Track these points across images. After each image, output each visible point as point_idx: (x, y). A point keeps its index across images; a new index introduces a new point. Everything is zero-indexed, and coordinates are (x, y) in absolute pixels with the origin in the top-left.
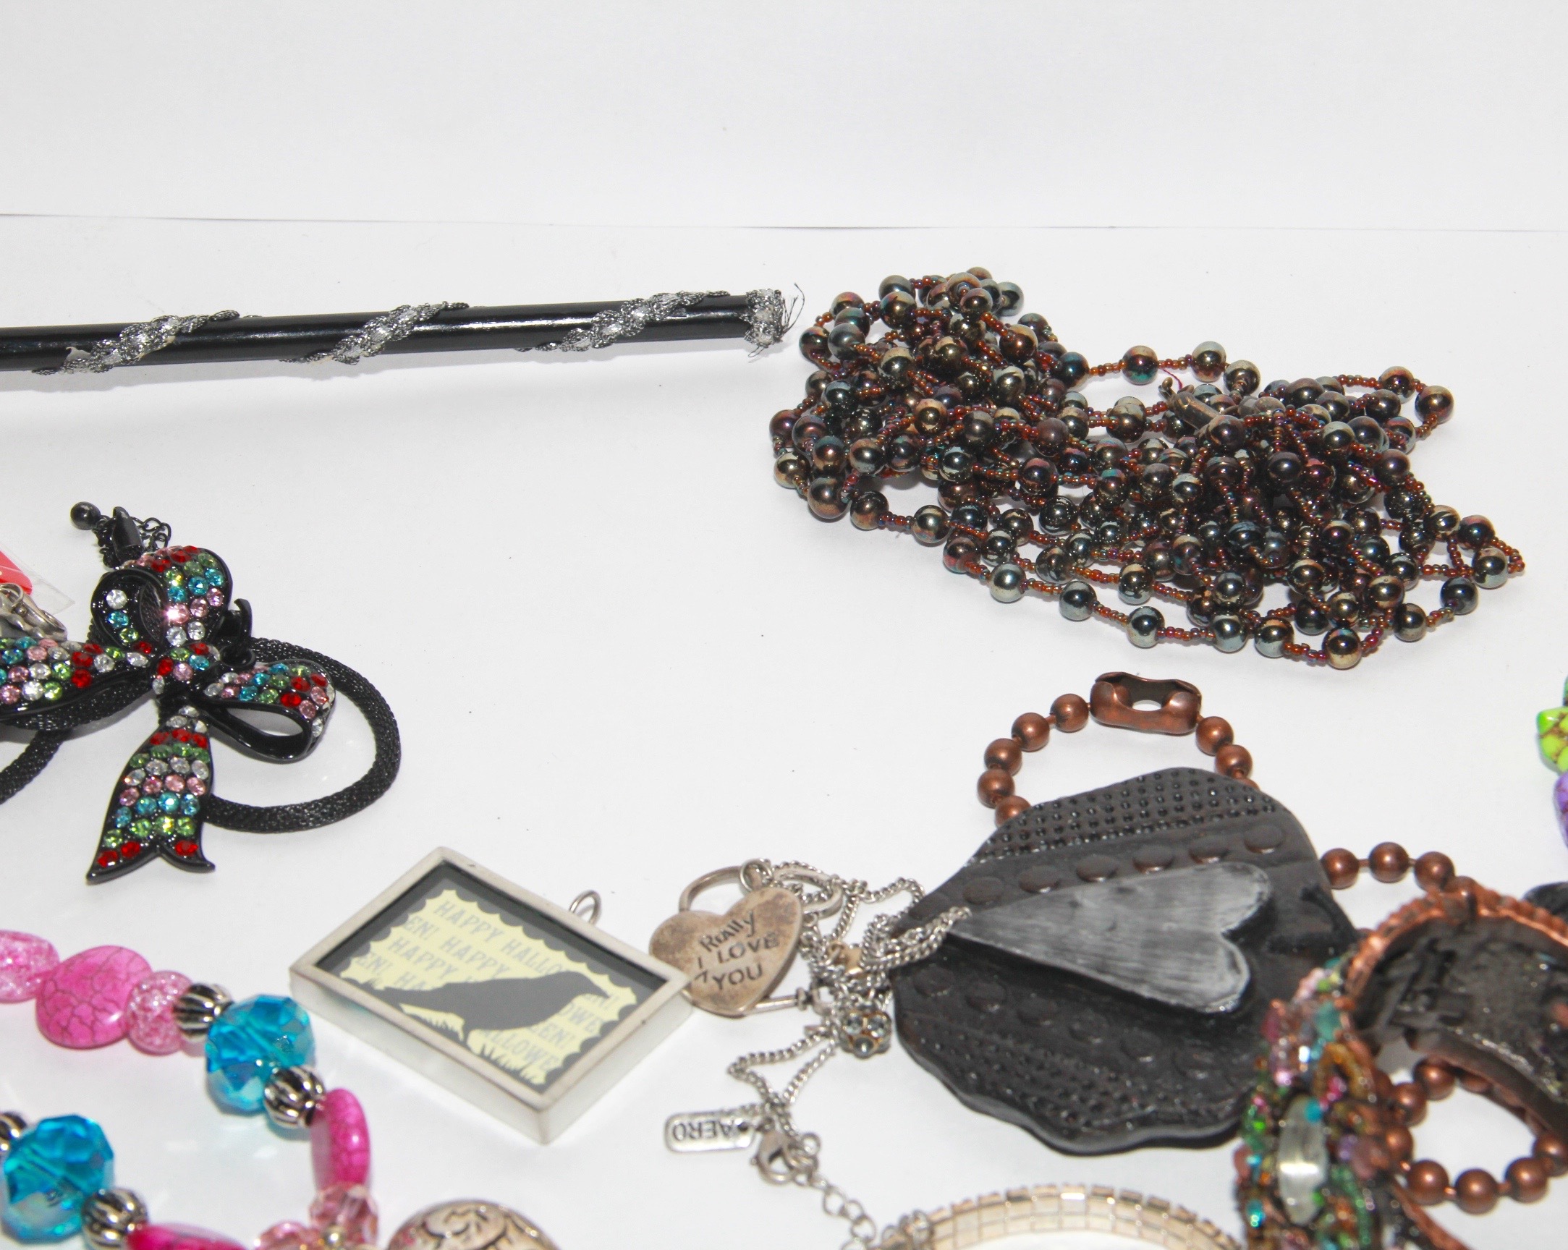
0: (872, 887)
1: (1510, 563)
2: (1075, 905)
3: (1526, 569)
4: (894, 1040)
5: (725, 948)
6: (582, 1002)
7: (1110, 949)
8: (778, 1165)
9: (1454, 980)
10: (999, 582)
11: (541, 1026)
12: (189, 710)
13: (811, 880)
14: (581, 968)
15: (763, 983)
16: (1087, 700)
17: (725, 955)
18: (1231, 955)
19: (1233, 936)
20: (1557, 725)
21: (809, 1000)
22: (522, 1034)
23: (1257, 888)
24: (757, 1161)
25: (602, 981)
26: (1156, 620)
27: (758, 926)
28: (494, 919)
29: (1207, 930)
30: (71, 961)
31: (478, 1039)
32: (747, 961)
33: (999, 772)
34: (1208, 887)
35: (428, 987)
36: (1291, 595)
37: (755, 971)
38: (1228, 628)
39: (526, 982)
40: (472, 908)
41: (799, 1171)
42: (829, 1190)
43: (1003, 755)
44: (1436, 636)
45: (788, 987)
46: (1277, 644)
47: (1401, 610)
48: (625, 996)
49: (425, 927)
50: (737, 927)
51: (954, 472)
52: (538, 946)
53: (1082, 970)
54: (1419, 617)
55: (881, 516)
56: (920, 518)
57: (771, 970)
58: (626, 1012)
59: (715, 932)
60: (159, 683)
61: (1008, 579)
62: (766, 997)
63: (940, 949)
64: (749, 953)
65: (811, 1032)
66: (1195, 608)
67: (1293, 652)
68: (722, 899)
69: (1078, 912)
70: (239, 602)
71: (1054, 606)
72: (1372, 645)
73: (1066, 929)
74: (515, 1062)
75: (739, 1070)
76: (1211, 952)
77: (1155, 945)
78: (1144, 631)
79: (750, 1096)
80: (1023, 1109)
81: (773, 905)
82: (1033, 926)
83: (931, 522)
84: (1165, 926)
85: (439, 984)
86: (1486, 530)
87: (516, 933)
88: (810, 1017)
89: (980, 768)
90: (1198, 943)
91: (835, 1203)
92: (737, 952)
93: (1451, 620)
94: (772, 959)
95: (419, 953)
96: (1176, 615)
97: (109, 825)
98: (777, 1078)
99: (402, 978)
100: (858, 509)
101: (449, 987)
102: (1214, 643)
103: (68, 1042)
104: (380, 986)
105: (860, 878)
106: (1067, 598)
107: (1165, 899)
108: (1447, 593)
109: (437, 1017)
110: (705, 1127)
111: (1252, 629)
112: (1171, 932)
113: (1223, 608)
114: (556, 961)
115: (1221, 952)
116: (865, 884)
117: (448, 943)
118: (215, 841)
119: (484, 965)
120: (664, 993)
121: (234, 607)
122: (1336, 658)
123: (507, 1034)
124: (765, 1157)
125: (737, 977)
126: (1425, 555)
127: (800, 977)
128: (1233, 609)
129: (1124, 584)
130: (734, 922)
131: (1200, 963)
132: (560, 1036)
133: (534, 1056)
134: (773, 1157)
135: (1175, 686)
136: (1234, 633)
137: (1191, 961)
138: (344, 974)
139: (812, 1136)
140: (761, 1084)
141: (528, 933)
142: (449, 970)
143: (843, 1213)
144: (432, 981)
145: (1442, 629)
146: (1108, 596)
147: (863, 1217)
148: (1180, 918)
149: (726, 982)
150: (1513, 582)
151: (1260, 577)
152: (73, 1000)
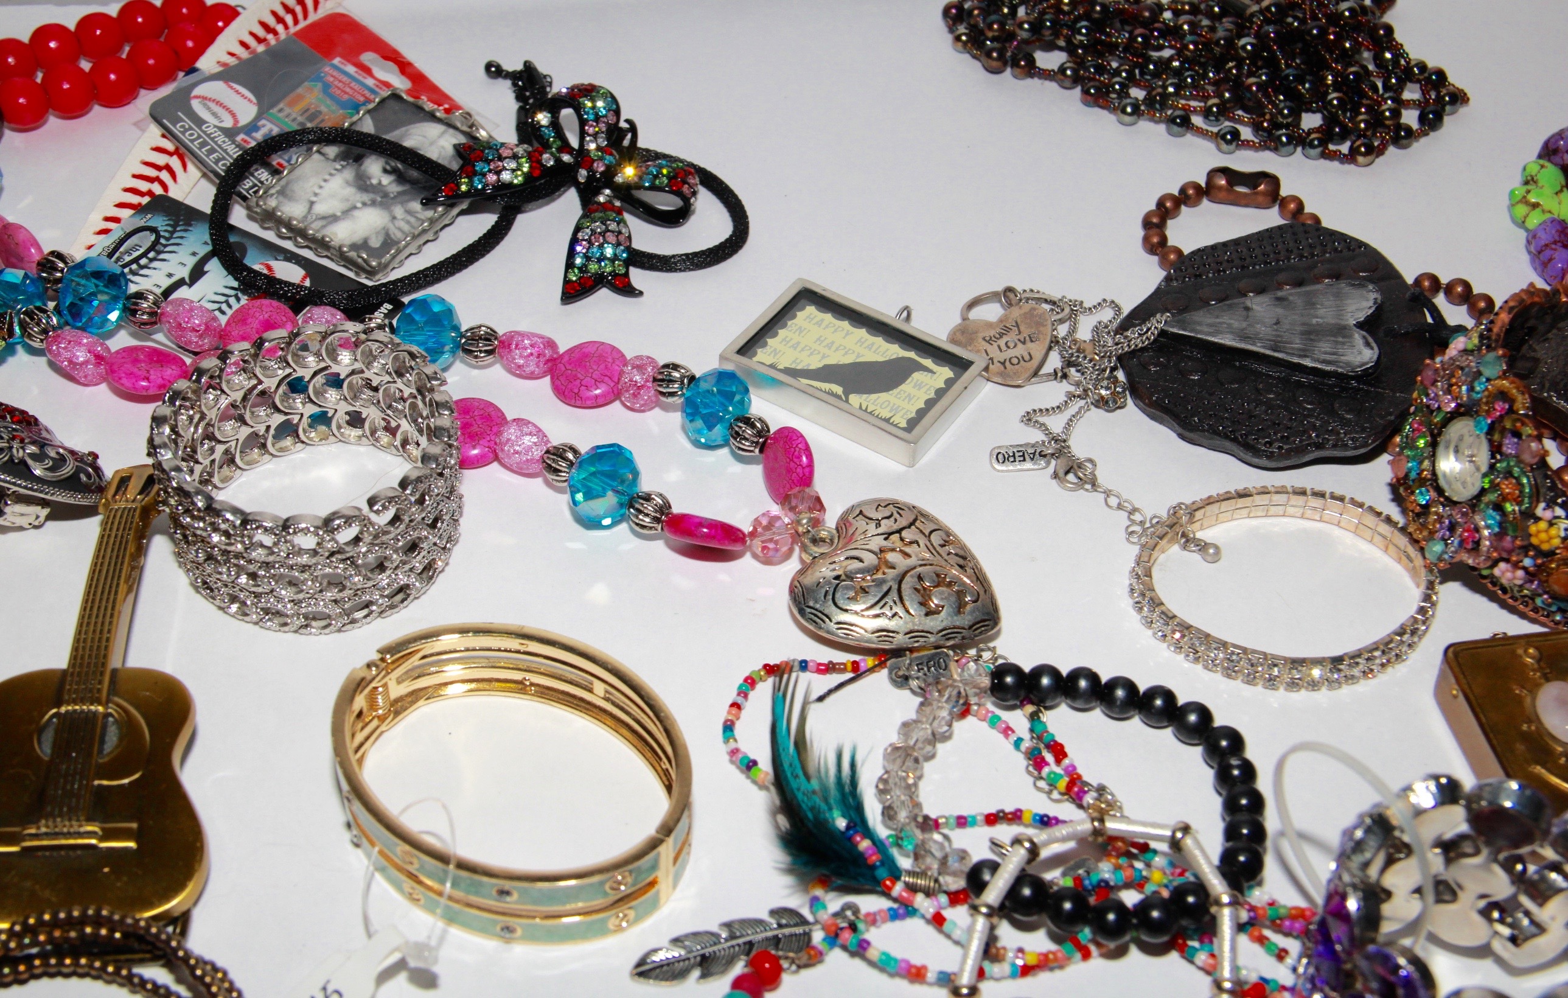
0: (1086, 305)
1: (1459, 98)
2: (1247, 309)
3: (1471, 102)
4: (1130, 401)
5: (1002, 342)
6: (917, 376)
7: (1278, 336)
8: (1071, 477)
9: (1531, 347)
10: (1124, 111)
11: (895, 391)
12: (607, 192)
13: (1046, 301)
14: (912, 355)
15: (1035, 363)
16: (1203, 185)
17: (1004, 348)
18: (1364, 337)
19: (1360, 325)
20: (1524, 197)
21: (1065, 376)
22: (884, 396)
23: (1373, 296)
24: (1055, 476)
25: (928, 362)
26: (1236, 134)
27: (1022, 328)
28: (845, 324)
29: (1343, 323)
30: (571, 351)
31: (855, 399)
32: (1020, 350)
33: (1155, 231)
34: (1338, 296)
35: (812, 367)
36: (1324, 118)
37: (1027, 358)
38: (1284, 139)
39: (877, 362)
40: (828, 317)
41: (1086, 482)
42: (1108, 493)
43: (1155, 220)
44: (1420, 146)
45: (1047, 369)
46: (1319, 150)
47: (1399, 127)
48: (946, 372)
49: (800, 330)
50: (1007, 330)
51: (1082, 38)
52: (879, 341)
53: (1262, 351)
54: (1409, 132)
55: (1031, 70)
56: (1062, 70)
57: (1038, 357)
58: (950, 383)
59: (992, 333)
60: (583, 174)
61: (1129, 110)
62: (1035, 374)
63: (1155, 340)
64: (1020, 345)
65: (1071, 396)
66: (1257, 127)
67: (1327, 155)
68: (992, 312)
69: (1250, 314)
70: (627, 121)
71: (1162, 127)
72: (1380, 151)
73: (1244, 325)
74: (886, 414)
75: (1029, 419)
76: (1351, 336)
77: (1312, 334)
78: (1228, 142)
79: (1035, 436)
80: (1235, 440)
81: (1030, 315)
82: (1221, 323)
83: (1069, 72)
84: (1314, 321)
85: (820, 365)
86: (1441, 74)
87: (862, 332)
88: (1065, 387)
89: (1140, 230)
90: (1340, 331)
91: (1113, 501)
92: (1011, 345)
93: (1427, 134)
94: (1037, 349)
95: (802, 346)
96: (1246, 133)
97: (570, 265)
98: (1056, 424)
99: (794, 362)
100: (1015, 64)
101: (826, 367)
102: (1275, 150)
103: (579, 403)
104: (781, 367)
105: (1079, 299)
106: (1171, 121)
107: (1311, 304)
108: (1422, 119)
109: (826, 386)
110: (1017, 454)
111: (1301, 140)
112: (1318, 324)
113: (1280, 126)
114: (894, 351)
115: (1357, 336)
116: (1082, 302)
117: (818, 339)
118: (638, 277)
119: (846, 353)
120: (973, 371)
121: (623, 125)
122: (1360, 159)
123: (874, 396)
124: (1061, 473)
125: (1015, 361)
126: (1401, 93)
127: (1054, 361)
128: (1287, 126)
129: (1207, 113)
130: (1004, 329)
131: (1343, 343)
132: (909, 397)
133: (896, 410)
134: (1067, 473)
135: (1264, 176)
136: (1289, 143)
137: (1337, 342)
138: (755, 359)
139: (1091, 461)
140: (1043, 427)
141: (868, 332)
142: (824, 357)
143: (1120, 507)
144: (815, 364)
145: (1423, 140)
146: (1197, 120)
147: (1135, 510)
148: (1324, 314)
149: (1007, 363)
150: (1463, 110)
151: (1300, 106)
152: (579, 375)
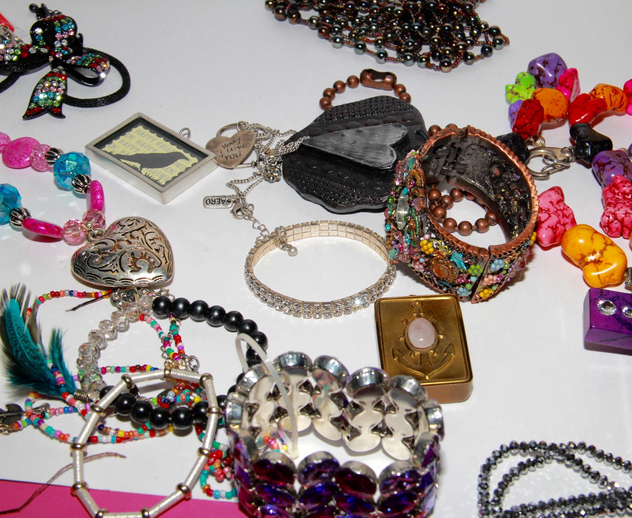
0: (281, 132)
1: (505, 41)
2: (343, 135)
3: (511, 44)
4: (282, 177)
5: (229, 148)
6: (180, 161)
7: (353, 149)
8: (239, 213)
9: (460, 158)
10: (335, 41)
11: (166, 168)
12: (61, 67)
13: (262, 129)
14: (181, 151)
15: (241, 159)
16: (359, 77)
17: (230, 150)
18: (392, 151)
19: (393, 146)
20: (512, 89)
21: (256, 165)
22: (160, 170)
23: (403, 131)
24: (232, 212)
25: (188, 155)
26: (385, 54)
27: (241, 141)
28: (154, 135)
29: (385, 144)
30: (14, 141)
31: (144, 171)
32: (236, 152)
33: (327, 98)
34: (387, 131)
35: (130, 154)
36: (431, 48)
37: (238, 155)
38: (409, 57)
39: (163, 154)
40: (148, 132)
41: (246, 216)
42: (255, 221)
43: (329, 93)
44: (478, 64)
45: (249, 161)
46: (424, 63)
47: (466, 54)
48: (195, 160)
49: (131, 137)
50: (234, 141)
51: (323, 5)
52: (168, 144)
53: (343, 155)
54: (472, 57)
55: (299, 20)
56: (311, 20)
57: (244, 155)
58: (194, 165)
59: (227, 143)
60: (51, 59)
61: (338, 40)
62: (241, 163)
63: (298, 149)
64: (237, 149)
65: (255, 174)
66: (399, 51)
67: (429, 66)
68: (230, 134)
69: (344, 138)
70: (80, 34)
71: (352, 50)
72: (456, 65)
73: (339, 143)
74: (156, 178)
75: (230, 185)
76: (386, 150)
77: (367, 148)
78: (381, 58)
79: (233, 192)
80: (320, 198)
81: (247, 134)
82: (329, 142)
83: (314, 21)
84: (371, 142)
85: (134, 154)
86: (498, 31)
87: (161, 139)
88: (256, 170)
89: (321, 96)
90: (382, 147)
91: (256, 225)
92: (233, 149)
93: (483, 58)
94: (244, 152)
95: (129, 144)
96: (392, 54)
97: (31, 101)
98: (243, 188)
99: (122, 151)
100: (291, 17)
101: (137, 155)
102: (403, 62)
103: (11, 166)
104: (114, 154)
105: (277, 129)
106: (356, 46)
107: (372, 134)
108: (483, 50)
109: (132, 164)
110: (216, 201)
111: (416, 59)
112: (373, 144)
113: (407, 51)
114: (173, 148)
115: (388, 150)
116: (278, 131)
117: (138, 142)
118: (66, 109)
119: (149, 149)
120: (207, 159)
121: (78, 36)
122: (443, 68)
123: (154, 169)
124: (235, 211)
125: (232, 156)
126: (478, 38)
127: (253, 157)
128: (411, 51)
129: (376, 43)
130: (233, 140)
131: (381, 153)
132: (172, 171)
133: (162, 177)
134: (238, 211)
135: (388, 74)
136: (411, 59)
137: (378, 153)
138: (103, 149)
139: (252, 205)
140: (237, 189)
141: (165, 140)
142: (137, 150)
143: (259, 228)
144: (132, 153)
145: (480, 62)
146: (371, 47)
147: (265, 230)
148: (377, 140)
149: (229, 158)
150: (506, 48)
151: (422, 42)
152: (14, 153)
